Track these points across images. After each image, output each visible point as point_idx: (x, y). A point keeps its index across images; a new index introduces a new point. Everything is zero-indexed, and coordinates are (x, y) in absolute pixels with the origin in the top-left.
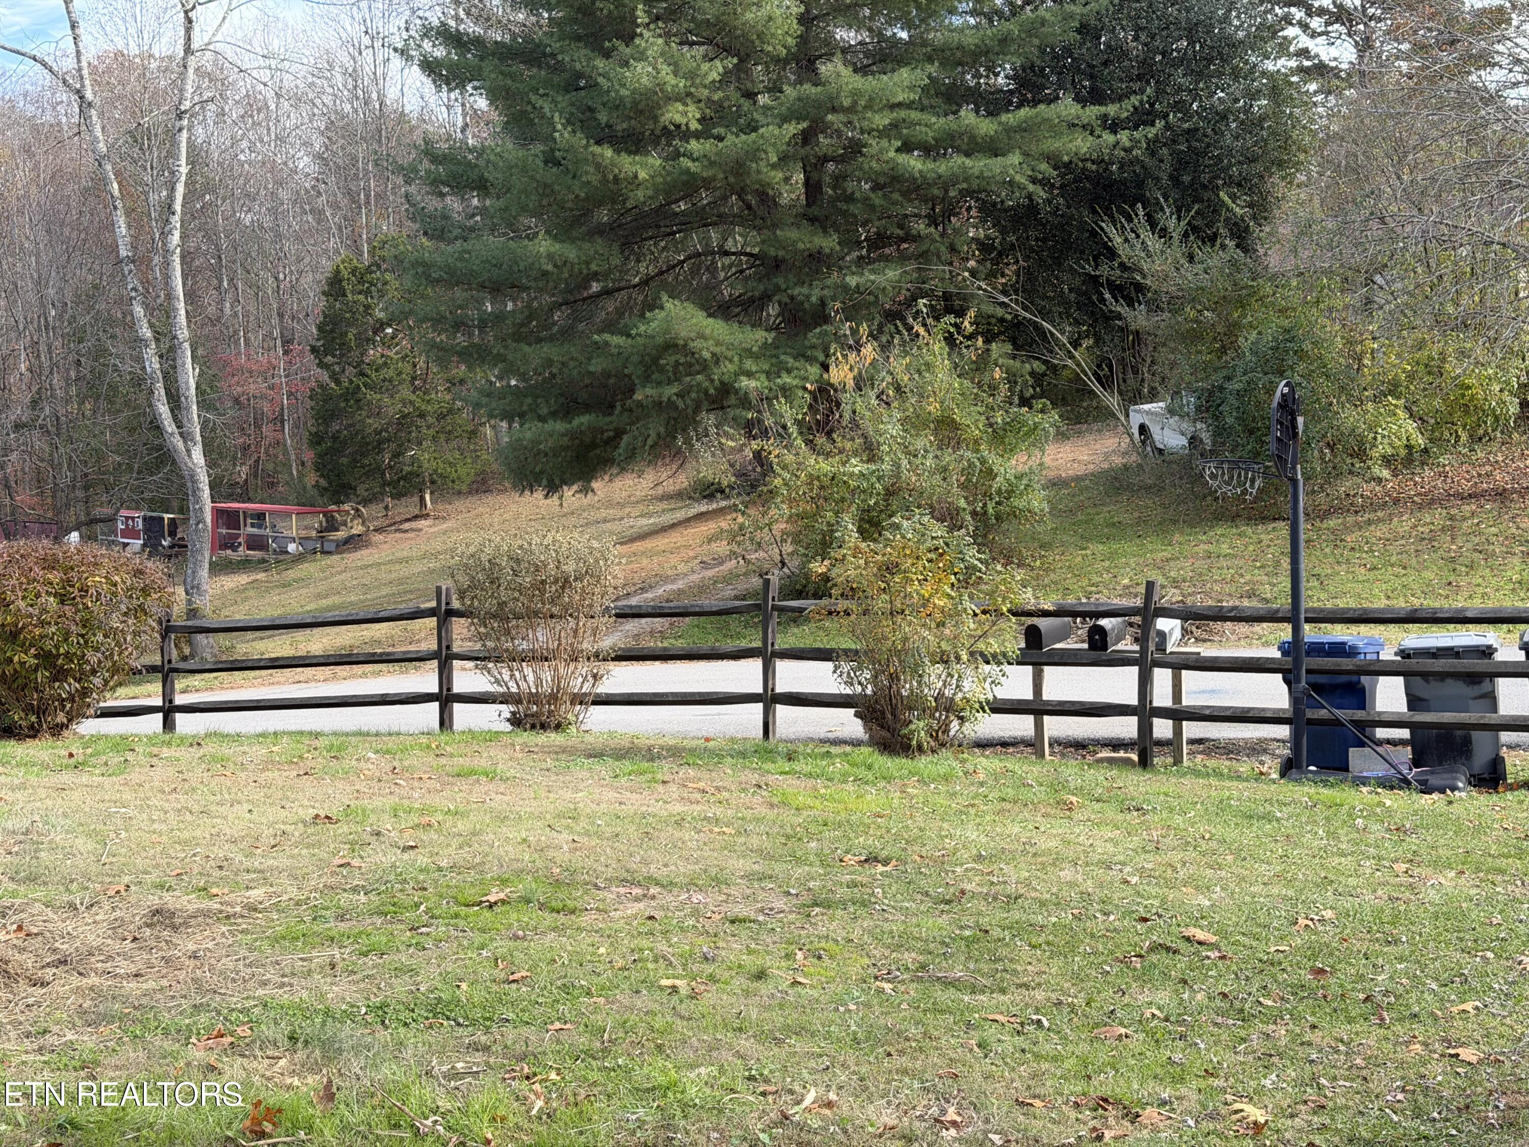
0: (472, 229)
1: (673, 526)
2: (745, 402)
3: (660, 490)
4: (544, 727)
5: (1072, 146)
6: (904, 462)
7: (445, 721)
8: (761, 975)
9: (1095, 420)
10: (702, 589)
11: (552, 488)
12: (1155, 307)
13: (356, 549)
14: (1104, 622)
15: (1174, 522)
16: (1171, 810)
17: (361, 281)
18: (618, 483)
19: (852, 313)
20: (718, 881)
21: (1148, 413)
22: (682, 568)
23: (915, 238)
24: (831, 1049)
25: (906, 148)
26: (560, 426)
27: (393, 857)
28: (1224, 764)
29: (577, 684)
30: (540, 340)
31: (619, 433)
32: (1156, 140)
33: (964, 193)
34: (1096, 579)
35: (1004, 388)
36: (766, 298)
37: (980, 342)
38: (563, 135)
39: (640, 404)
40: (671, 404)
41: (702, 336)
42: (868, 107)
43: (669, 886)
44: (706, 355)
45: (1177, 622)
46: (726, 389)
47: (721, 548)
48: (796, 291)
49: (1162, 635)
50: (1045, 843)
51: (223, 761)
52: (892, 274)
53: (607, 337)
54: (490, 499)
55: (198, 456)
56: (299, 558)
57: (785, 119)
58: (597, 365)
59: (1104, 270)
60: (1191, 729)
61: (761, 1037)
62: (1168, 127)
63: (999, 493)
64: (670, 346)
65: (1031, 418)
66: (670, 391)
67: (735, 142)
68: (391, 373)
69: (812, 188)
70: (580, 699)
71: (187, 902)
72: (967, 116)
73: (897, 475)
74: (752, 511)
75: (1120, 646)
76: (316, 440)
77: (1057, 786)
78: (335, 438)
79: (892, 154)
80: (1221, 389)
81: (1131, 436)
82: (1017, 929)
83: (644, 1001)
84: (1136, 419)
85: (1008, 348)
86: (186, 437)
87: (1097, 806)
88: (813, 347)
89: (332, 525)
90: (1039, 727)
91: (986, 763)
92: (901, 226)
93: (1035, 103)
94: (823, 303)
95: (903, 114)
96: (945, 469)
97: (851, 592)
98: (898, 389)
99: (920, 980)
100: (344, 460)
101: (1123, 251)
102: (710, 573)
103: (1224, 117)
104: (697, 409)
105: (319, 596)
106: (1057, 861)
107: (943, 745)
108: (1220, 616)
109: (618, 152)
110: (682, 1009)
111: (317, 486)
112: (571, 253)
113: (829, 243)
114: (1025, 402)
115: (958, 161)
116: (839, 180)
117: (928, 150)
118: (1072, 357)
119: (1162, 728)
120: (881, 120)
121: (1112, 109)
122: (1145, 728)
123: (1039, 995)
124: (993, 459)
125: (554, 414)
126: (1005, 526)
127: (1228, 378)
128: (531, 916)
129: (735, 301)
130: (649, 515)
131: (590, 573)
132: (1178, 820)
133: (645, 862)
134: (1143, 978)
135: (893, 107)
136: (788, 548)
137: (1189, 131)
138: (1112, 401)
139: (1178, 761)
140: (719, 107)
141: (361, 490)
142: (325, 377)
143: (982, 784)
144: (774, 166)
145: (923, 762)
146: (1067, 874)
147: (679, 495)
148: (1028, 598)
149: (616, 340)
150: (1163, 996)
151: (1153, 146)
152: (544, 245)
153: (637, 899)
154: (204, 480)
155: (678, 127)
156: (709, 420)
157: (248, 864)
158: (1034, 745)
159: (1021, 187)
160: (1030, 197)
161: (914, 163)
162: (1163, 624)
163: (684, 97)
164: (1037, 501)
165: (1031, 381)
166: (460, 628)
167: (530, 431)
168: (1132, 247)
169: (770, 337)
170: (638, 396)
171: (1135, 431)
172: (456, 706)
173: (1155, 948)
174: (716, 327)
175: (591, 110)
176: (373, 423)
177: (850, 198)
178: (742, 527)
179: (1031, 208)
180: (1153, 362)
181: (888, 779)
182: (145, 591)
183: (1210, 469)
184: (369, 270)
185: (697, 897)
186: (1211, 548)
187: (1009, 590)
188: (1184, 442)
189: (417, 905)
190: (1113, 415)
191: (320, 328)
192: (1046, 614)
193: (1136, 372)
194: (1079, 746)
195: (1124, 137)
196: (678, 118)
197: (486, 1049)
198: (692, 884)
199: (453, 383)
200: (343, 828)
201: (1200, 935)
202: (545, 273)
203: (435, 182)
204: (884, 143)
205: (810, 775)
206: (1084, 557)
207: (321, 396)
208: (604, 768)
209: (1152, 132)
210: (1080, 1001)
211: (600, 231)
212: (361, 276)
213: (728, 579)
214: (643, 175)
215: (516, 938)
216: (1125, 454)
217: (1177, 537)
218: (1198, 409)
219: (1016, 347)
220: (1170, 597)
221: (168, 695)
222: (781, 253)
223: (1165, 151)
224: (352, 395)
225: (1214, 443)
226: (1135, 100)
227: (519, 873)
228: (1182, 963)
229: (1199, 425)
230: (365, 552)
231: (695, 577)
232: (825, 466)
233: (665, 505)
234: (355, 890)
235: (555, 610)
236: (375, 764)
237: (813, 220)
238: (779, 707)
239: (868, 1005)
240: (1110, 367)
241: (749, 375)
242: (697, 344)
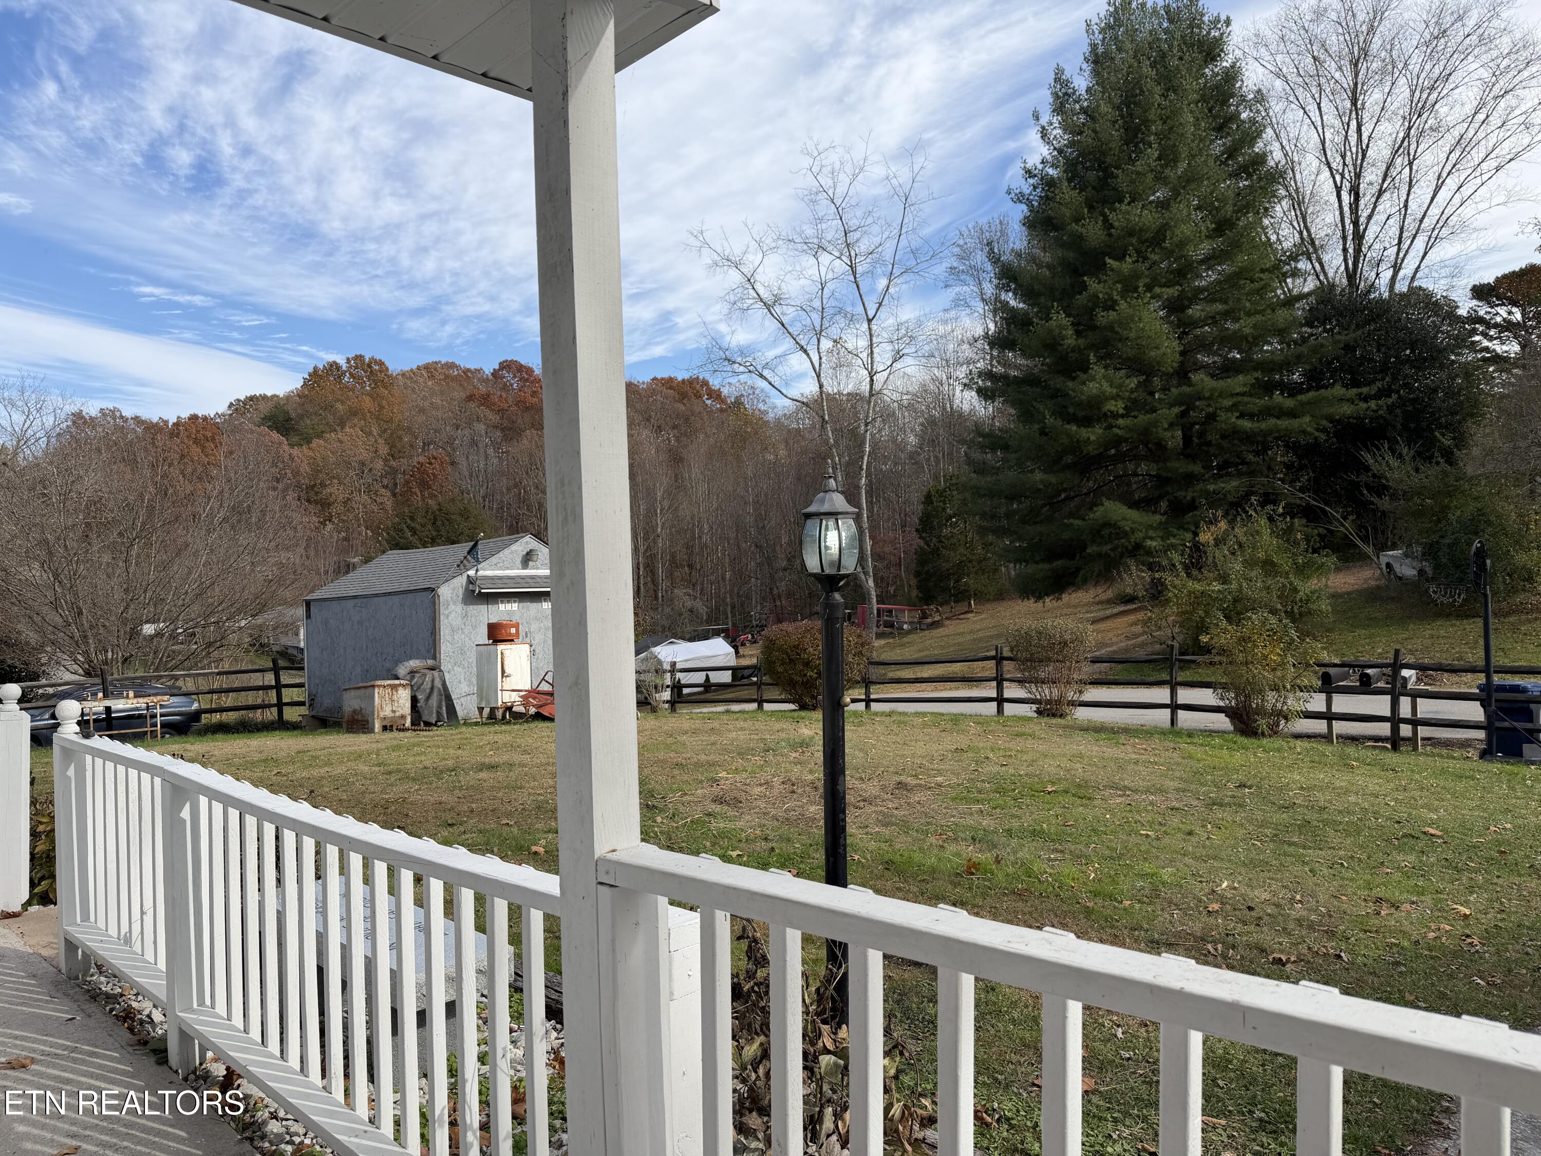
0: (998, 468)
1: (1108, 618)
2: (1149, 552)
3: (1097, 599)
4: (1054, 715)
5: (1341, 411)
6: (1244, 584)
7: (1000, 710)
8: (1190, 833)
9: (1358, 560)
10: (1127, 650)
11: (1039, 598)
12: (1394, 497)
13: (937, 628)
14: (1369, 671)
15: (1410, 618)
16: (1413, 771)
17: (941, 496)
18: (1074, 595)
19: (1212, 505)
20: (1161, 791)
21: (1392, 556)
22: (1115, 639)
23: (1248, 464)
24: (1233, 867)
25: (1242, 416)
26: (1046, 566)
27: (996, 769)
28: (1444, 752)
29: (1071, 695)
30: (1035, 523)
31: (1078, 570)
32: (1393, 404)
33: (1278, 438)
34: (1361, 649)
35: (1303, 545)
36: (1161, 497)
37: (1288, 519)
38: (1050, 420)
39: (1090, 555)
40: (1107, 555)
41: (1124, 519)
42: (1220, 396)
43: (1136, 791)
44: (1127, 529)
45: (1413, 672)
46: (1138, 546)
47: (1138, 629)
48: (1179, 494)
49: (1405, 680)
50: (1338, 783)
51: (905, 723)
52: (1234, 483)
53: (1072, 521)
54: (1005, 604)
55: (871, 583)
56: (909, 632)
57: (1171, 406)
58: (1066, 535)
59: (1363, 478)
60: (1423, 731)
61: (1196, 858)
62: (1400, 397)
63: (1301, 600)
64: (1107, 524)
65: (1319, 559)
66: (1106, 548)
67: (1143, 419)
68: (954, 541)
69: (1187, 439)
70: (1073, 704)
71: (910, 781)
72: (1277, 397)
73: (1240, 590)
74: (1156, 610)
75: (1379, 685)
76: (918, 574)
77: (1343, 757)
78: (927, 573)
79: (1233, 420)
80: (1438, 542)
81: (1381, 569)
82: (1326, 823)
83: (1134, 839)
84: (1384, 560)
85: (1304, 521)
86: (865, 573)
87: (1368, 768)
88: (1188, 523)
89: (924, 616)
90: (1330, 727)
91: (1299, 744)
92: (1238, 457)
93: (1318, 388)
94: (1194, 499)
95: (1240, 399)
96: (1268, 588)
97: (1223, 651)
98: (1240, 545)
99: (1274, 841)
100: (931, 584)
101: (1375, 468)
102: (1130, 642)
103: (1435, 391)
104: (1122, 555)
105: (919, 651)
106: (1347, 792)
107: (1276, 733)
108: (1440, 668)
109: (1079, 426)
110: (1154, 843)
111: (917, 596)
112: (1053, 479)
113: (1197, 468)
114: (1315, 551)
115: (1272, 421)
116: (1202, 434)
117: (1251, 416)
118: (1343, 525)
119: (1406, 730)
120: (1227, 403)
121: (1365, 390)
122: (1395, 730)
123: (1342, 853)
124: (1297, 583)
125: (1043, 560)
126: (1304, 619)
127: (1442, 537)
128: (1068, 799)
129: (1141, 500)
130: (1091, 612)
131: (1078, 640)
132: (1417, 776)
133: (1122, 779)
134: (1400, 849)
135: (1232, 395)
136: (1177, 630)
137: (1413, 399)
138: (1369, 550)
139: (1415, 749)
140: (1134, 401)
141: (939, 599)
142: (922, 543)
143: (1299, 754)
144: (1165, 430)
145: (1265, 741)
146: (1352, 799)
147: (1109, 602)
148: (1325, 656)
149: (1077, 522)
150: (1412, 858)
151: (1391, 409)
152: (1038, 476)
153: (1120, 796)
154: (873, 593)
155: (1112, 412)
156: (1131, 563)
157: (931, 767)
158: (1327, 737)
159: (1310, 434)
160: (1316, 438)
161: (1246, 424)
162: (1405, 673)
163: (1116, 397)
164: (1324, 605)
165: (1318, 539)
166: (1007, 666)
167: (1031, 569)
168: (1380, 464)
169: (1164, 518)
170: (1089, 551)
171: (1384, 567)
172: (1005, 704)
173: (1405, 836)
174: (1133, 514)
175: (1065, 407)
176: (946, 566)
177: (1209, 444)
178: (1150, 618)
179: (1317, 443)
180: (1394, 528)
181: (1246, 749)
182: (863, 645)
183: (1432, 588)
184: (944, 491)
185: (1151, 797)
186: (1434, 632)
187: (1314, 652)
188: (1415, 572)
189: (1014, 790)
190: (1369, 557)
191: (921, 520)
192: (1335, 665)
193: (1383, 533)
194: (1354, 739)
195: (1373, 404)
196: (1113, 408)
197: (1062, 852)
198: (1147, 791)
199: (986, 545)
200: (970, 755)
201: (1432, 831)
202: (1039, 490)
203: (982, 447)
204: (1229, 414)
205: (1202, 745)
206: (1354, 637)
207: (920, 553)
208: (1090, 736)
209: (1390, 401)
210: (1364, 856)
211: (1068, 467)
212: (941, 493)
213: (1142, 645)
214: (1093, 438)
215: (1064, 807)
216: (1377, 580)
217: (1411, 626)
218: (1424, 554)
219: (1309, 521)
220: (1409, 659)
221: (867, 693)
222: (1169, 475)
223: (1398, 411)
224: (936, 551)
225: (1434, 573)
226: (1379, 384)
227: (1060, 780)
228: (1421, 844)
229: (1424, 563)
230: (941, 629)
231: (1123, 644)
232: (1198, 587)
233: (1100, 607)
234: (983, 781)
235: (1060, 658)
236: (973, 728)
237: (1187, 456)
238: (1179, 711)
239: (1248, 850)
240: (1367, 530)
241: (1151, 538)
242: (1122, 523)
